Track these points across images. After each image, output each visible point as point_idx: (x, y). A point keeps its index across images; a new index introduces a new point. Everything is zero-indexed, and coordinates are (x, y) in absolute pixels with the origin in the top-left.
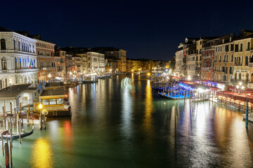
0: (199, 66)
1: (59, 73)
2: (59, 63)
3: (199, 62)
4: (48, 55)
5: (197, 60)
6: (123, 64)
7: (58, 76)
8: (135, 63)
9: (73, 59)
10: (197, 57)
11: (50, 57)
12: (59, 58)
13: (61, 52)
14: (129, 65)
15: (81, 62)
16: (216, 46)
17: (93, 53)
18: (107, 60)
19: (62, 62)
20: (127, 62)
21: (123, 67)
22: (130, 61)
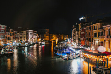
0: (80, 37)
1: (9, 41)
2: (9, 36)
3: (80, 35)
4: (2, 32)
5: (79, 34)
6: (47, 36)
7: (8, 43)
8: (54, 36)
9: (18, 33)
10: (79, 33)
11: (4, 33)
12: (9, 33)
13: (11, 30)
14: (51, 37)
15: (23, 35)
16: (86, 27)
17: (29, 30)
18: (38, 34)
19: (11, 35)
20: (50, 35)
21: (47, 38)
22: (51, 35)
